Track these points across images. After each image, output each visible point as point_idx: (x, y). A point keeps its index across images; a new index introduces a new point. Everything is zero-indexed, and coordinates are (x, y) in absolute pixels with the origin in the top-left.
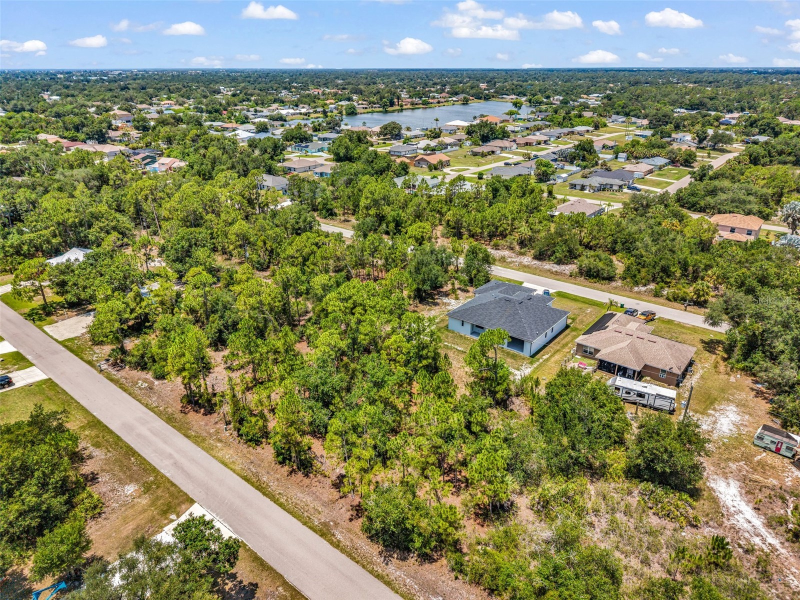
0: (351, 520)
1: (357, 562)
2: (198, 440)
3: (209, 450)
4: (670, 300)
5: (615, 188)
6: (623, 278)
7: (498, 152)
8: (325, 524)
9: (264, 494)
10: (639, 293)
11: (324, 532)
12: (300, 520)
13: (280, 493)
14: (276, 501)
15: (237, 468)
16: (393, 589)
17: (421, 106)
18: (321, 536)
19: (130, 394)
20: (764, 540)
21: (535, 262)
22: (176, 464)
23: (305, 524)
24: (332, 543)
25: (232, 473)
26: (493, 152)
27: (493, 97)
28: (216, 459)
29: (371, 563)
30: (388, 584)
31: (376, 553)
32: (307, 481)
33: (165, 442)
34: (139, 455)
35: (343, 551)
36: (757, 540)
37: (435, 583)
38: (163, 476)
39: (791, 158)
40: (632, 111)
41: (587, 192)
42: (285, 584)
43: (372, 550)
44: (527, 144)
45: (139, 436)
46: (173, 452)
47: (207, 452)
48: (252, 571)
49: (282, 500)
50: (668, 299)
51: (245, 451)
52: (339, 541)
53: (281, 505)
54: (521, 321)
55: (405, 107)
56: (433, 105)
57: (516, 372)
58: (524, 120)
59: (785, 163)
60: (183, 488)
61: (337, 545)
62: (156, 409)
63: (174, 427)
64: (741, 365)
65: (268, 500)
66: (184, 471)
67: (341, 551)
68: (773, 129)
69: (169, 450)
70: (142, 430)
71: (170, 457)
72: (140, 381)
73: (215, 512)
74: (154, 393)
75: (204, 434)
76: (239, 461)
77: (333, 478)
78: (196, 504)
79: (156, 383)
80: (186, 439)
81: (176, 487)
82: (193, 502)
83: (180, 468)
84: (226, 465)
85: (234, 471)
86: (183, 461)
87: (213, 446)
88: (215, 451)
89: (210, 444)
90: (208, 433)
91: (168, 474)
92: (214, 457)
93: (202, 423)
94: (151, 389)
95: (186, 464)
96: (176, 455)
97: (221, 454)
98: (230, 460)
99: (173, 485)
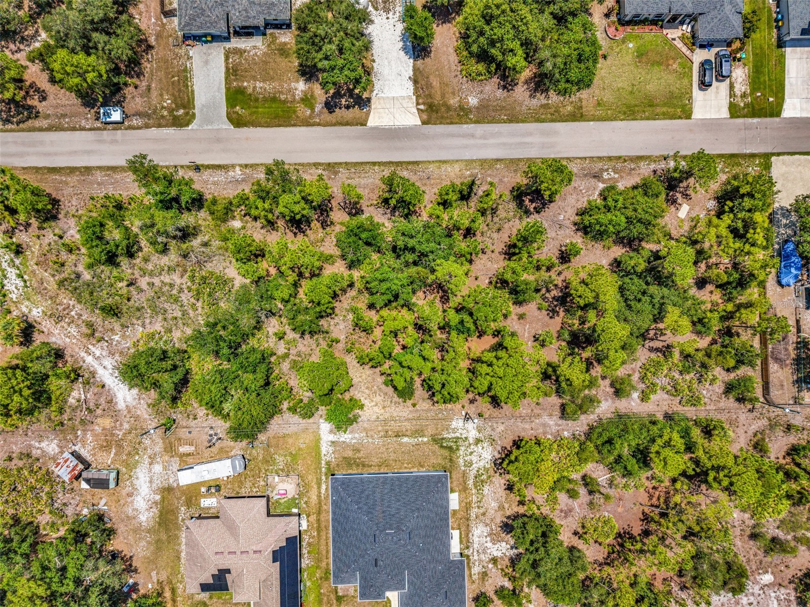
2: (487, 164)
3: (468, 163)
8: (336, 173)
9: (390, 162)
11: (331, 167)
12: (352, 163)
13: (383, 171)
15: (432, 167)
18: (329, 164)
20: (94, 355)
22: (473, 136)
23: (346, 163)
24: (320, 164)
25: (429, 160)
28: (453, 161)
33: (504, 144)
34: (505, 123)
38: (467, 123)
42: (319, 124)
45: (530, 134)
46: (486, 142)
47: (466, 160)
48: (342, 117)
49: (377, 167)
52: (317, 169)
53: (374, 164)
54: (358, 503)
57: (332, 437)
60: (442, 126)
61: (316, 165)
65: (384, 160)
66: (459, 136)
67: (310, 163)
69: (491, 141)
70: (536, 139)
71: (484, 137)
72: (616, 176)
73: (403, 128)
74: (586, 175)
75: (489, 172)
76: (437, 171)
77: (364, 208)
78: (420, 123)
79: (601, 186)
80: (495, 157)
81: (448, 124)
82: (424, 123)
83: (464, 136)
84: (440, 161)
85: (429, 162)
86: (472, 141)
87: (470, 169)
88: (463, 165)
89: (475, 168)
90: (490, 176)
91: (465, 126)
92: (457, 161)
93: (506, 179)
94: (595, 177)
95: (465, 141)
96: (482, 141)
97: (457, 167)
98: (443, 167)
99: (452, 123)
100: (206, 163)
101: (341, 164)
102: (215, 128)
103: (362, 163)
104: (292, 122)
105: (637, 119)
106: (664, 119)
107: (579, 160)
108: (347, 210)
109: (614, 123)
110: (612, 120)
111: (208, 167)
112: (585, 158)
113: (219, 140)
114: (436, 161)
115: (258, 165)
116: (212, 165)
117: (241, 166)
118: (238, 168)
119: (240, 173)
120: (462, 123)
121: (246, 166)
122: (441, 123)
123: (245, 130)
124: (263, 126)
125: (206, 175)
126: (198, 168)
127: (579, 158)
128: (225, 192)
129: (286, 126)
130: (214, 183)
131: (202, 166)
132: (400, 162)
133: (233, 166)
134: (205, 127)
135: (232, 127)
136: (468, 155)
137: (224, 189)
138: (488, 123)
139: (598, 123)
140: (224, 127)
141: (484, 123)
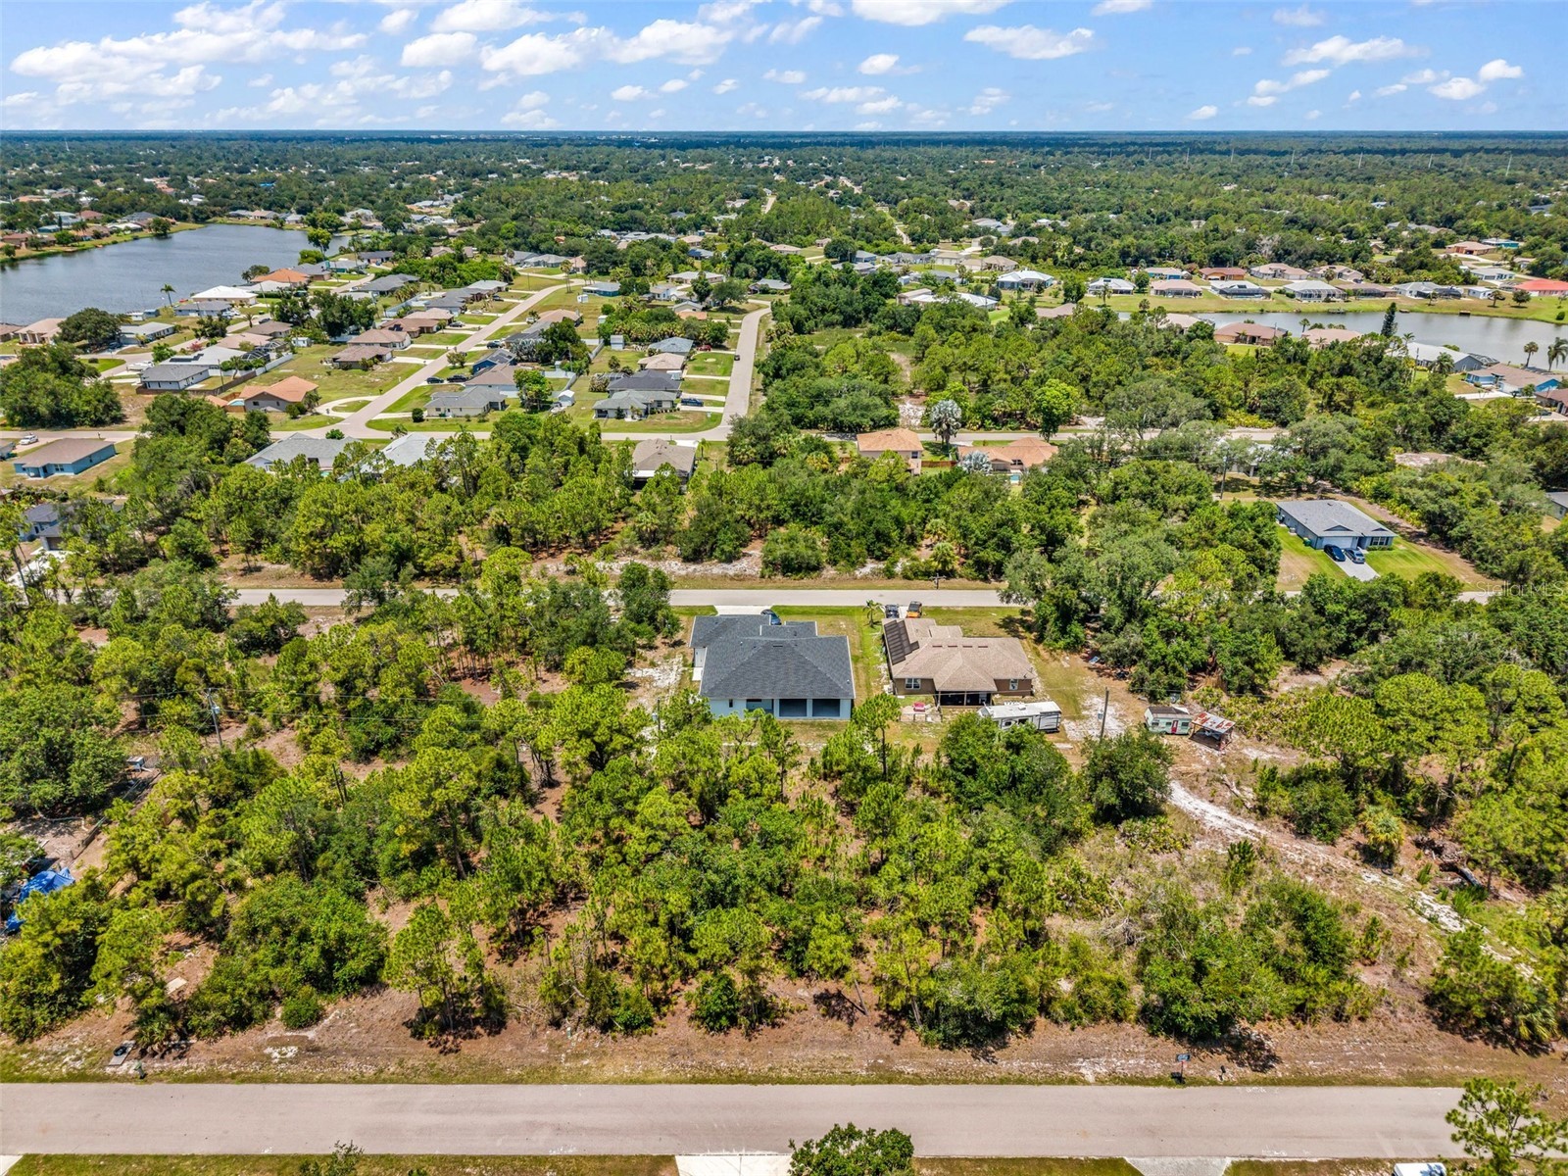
0: (897, 1042)
1: (965, 1082)
2: (545, 1075)
3: (582, 1078)
4: (909, 578)
5: (666, 406)
6: (834, 563)
7: (388, 356)
8: (873, 1067)
9: (755, 1083)
10: (865, 578)
11: (886, 1076)
12: (840, 1083)
13: (771, 1069)
14: (780, 1081)
15: (664, 1073)
16: (1031, 1083)
17: (57, 248)
18: (890, 1083)
19: (288, 1080)
20: (1243, 829)
21: (692, 567)
22: (558, 1129)
23: (852, 1083)
24: (911, 1082)
25: (668, 1086)
26: (380, 357)
27: (214, 214)
28: (615, 1083)
29: (977, 1074)
30: (1020, 1081)
31: (969, 1060)
32: (784, 1032)
33: (491, 1111)
34: (474, 1158)
35: (934, 1081)
36: (1238, 831)
37: (1057, 1046)
38: (566, 1159)
39: (837, 317)
40: (542, 241)
41: (628, 419)
43: (962, 1058)
44: (422, 330)
45: (422, 1131)
46: (530, 1118)
47: (585, 1082)
49: (785, 1075)
50: (906, 577)
51: (641, 1046)
52: (916, 1075)
53: (791, 1081)
55: (19, 253)
56: (88, 244)
58: (350, 272)
59: (832, 325)
60: (626, 1152)
61: (918, 1080)
62: (383, 1076)
63: (466, 1082)
64: (1062, 643)
65: (769, 1087)
66: (591, 1131)
67: (933, 1083)
68: (776, 266)
69: (518, 1119)
70: (416, 1119)
71: (533, 1126)
72: (269, 1050)
73: (719, 1149)
74: (336, 1052)
75: (539, 1062)
76: (654, 1065)
77: (812, 1006)
78: (677, 1158)
79: (311, 1034)
80: (520, 1087)
81: (612, 1158)
82: (669, 1160)
83: (578, 1130)
84: (644, 1082)
85: (668, 1082)
86: (564, 1118)
87: (580, 1069)
88: (595, 1074)
89: (570, 1069)
90: (542, 1056)
91: (571, 1152)
92: (605, 1083)
93: (509, 1048)
94: (316, 1050)
95: (579, 1119)
96: (540, 1118)
97: (609, 1072)
98: (639, 1072)
99: (602, 1158)
100: (1162, 1089)
101: (864, 1083)
102: (1169, 1159)
103: (818, 1082)
104: (986, 1167)
105: (156, 1157)
106: (86, 1158)
107: (336, 1078)
108: (848, 1005)
109: (213, 1151)
110: (216, 1157)
111: (1157, 1082)
112: (320, 1081)
113: (1151, 1132)
114: (653, 1083)
115: (1046, 1083)
116: (1148, 1085)
117: (1086, 1083)
118: (1090, 1078)
119: (1083, 1071)
120: (576, 1157)
121: (1072, 1082)
122: (629, 1158)
123: (1097, 1154)
124: (1057, 1160)
125: (1156, 1069)
126: (1179, 1079)
127: (334, 1082)
128: (1105, 1037)
129: (999, 1160)
130: (1133, 1054)
131: (1170, 1085)
132: (733, 1082)
133: (1100, 1081)
134: (1191, 1160)
135: (1128, 1160)
136: (579, 1092)
137: (1108, 1043)
138: (514, 1158)
139: (252, 1151)
140: (1147, 1160)
141: (521, 1158)
